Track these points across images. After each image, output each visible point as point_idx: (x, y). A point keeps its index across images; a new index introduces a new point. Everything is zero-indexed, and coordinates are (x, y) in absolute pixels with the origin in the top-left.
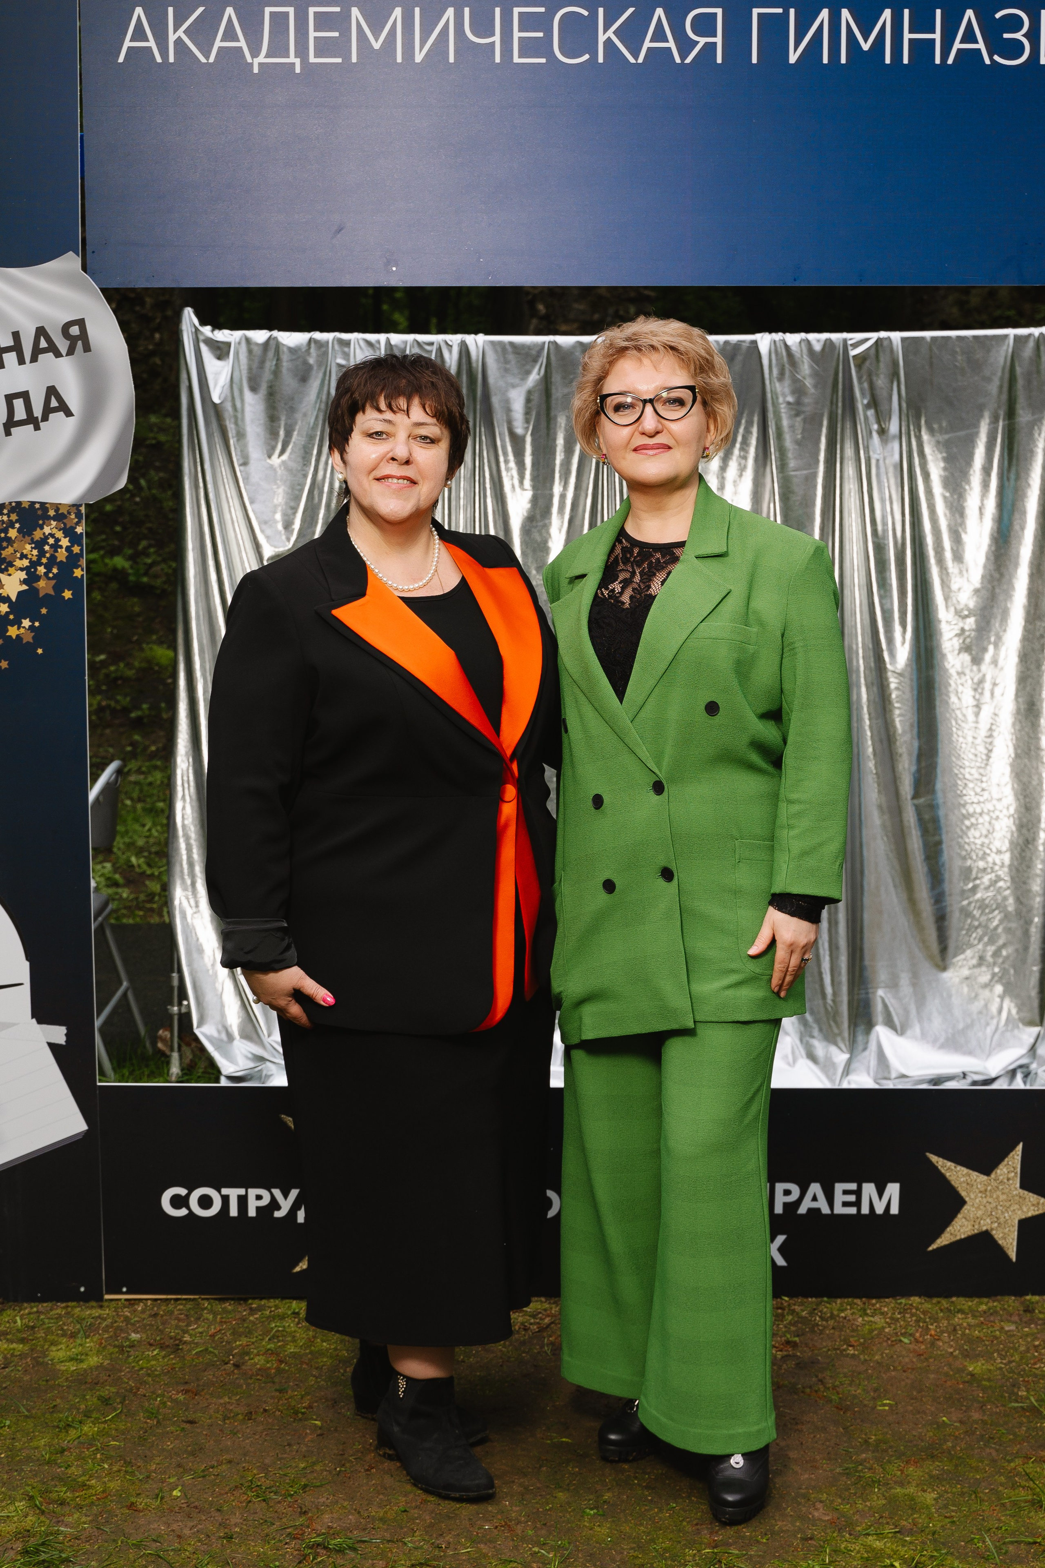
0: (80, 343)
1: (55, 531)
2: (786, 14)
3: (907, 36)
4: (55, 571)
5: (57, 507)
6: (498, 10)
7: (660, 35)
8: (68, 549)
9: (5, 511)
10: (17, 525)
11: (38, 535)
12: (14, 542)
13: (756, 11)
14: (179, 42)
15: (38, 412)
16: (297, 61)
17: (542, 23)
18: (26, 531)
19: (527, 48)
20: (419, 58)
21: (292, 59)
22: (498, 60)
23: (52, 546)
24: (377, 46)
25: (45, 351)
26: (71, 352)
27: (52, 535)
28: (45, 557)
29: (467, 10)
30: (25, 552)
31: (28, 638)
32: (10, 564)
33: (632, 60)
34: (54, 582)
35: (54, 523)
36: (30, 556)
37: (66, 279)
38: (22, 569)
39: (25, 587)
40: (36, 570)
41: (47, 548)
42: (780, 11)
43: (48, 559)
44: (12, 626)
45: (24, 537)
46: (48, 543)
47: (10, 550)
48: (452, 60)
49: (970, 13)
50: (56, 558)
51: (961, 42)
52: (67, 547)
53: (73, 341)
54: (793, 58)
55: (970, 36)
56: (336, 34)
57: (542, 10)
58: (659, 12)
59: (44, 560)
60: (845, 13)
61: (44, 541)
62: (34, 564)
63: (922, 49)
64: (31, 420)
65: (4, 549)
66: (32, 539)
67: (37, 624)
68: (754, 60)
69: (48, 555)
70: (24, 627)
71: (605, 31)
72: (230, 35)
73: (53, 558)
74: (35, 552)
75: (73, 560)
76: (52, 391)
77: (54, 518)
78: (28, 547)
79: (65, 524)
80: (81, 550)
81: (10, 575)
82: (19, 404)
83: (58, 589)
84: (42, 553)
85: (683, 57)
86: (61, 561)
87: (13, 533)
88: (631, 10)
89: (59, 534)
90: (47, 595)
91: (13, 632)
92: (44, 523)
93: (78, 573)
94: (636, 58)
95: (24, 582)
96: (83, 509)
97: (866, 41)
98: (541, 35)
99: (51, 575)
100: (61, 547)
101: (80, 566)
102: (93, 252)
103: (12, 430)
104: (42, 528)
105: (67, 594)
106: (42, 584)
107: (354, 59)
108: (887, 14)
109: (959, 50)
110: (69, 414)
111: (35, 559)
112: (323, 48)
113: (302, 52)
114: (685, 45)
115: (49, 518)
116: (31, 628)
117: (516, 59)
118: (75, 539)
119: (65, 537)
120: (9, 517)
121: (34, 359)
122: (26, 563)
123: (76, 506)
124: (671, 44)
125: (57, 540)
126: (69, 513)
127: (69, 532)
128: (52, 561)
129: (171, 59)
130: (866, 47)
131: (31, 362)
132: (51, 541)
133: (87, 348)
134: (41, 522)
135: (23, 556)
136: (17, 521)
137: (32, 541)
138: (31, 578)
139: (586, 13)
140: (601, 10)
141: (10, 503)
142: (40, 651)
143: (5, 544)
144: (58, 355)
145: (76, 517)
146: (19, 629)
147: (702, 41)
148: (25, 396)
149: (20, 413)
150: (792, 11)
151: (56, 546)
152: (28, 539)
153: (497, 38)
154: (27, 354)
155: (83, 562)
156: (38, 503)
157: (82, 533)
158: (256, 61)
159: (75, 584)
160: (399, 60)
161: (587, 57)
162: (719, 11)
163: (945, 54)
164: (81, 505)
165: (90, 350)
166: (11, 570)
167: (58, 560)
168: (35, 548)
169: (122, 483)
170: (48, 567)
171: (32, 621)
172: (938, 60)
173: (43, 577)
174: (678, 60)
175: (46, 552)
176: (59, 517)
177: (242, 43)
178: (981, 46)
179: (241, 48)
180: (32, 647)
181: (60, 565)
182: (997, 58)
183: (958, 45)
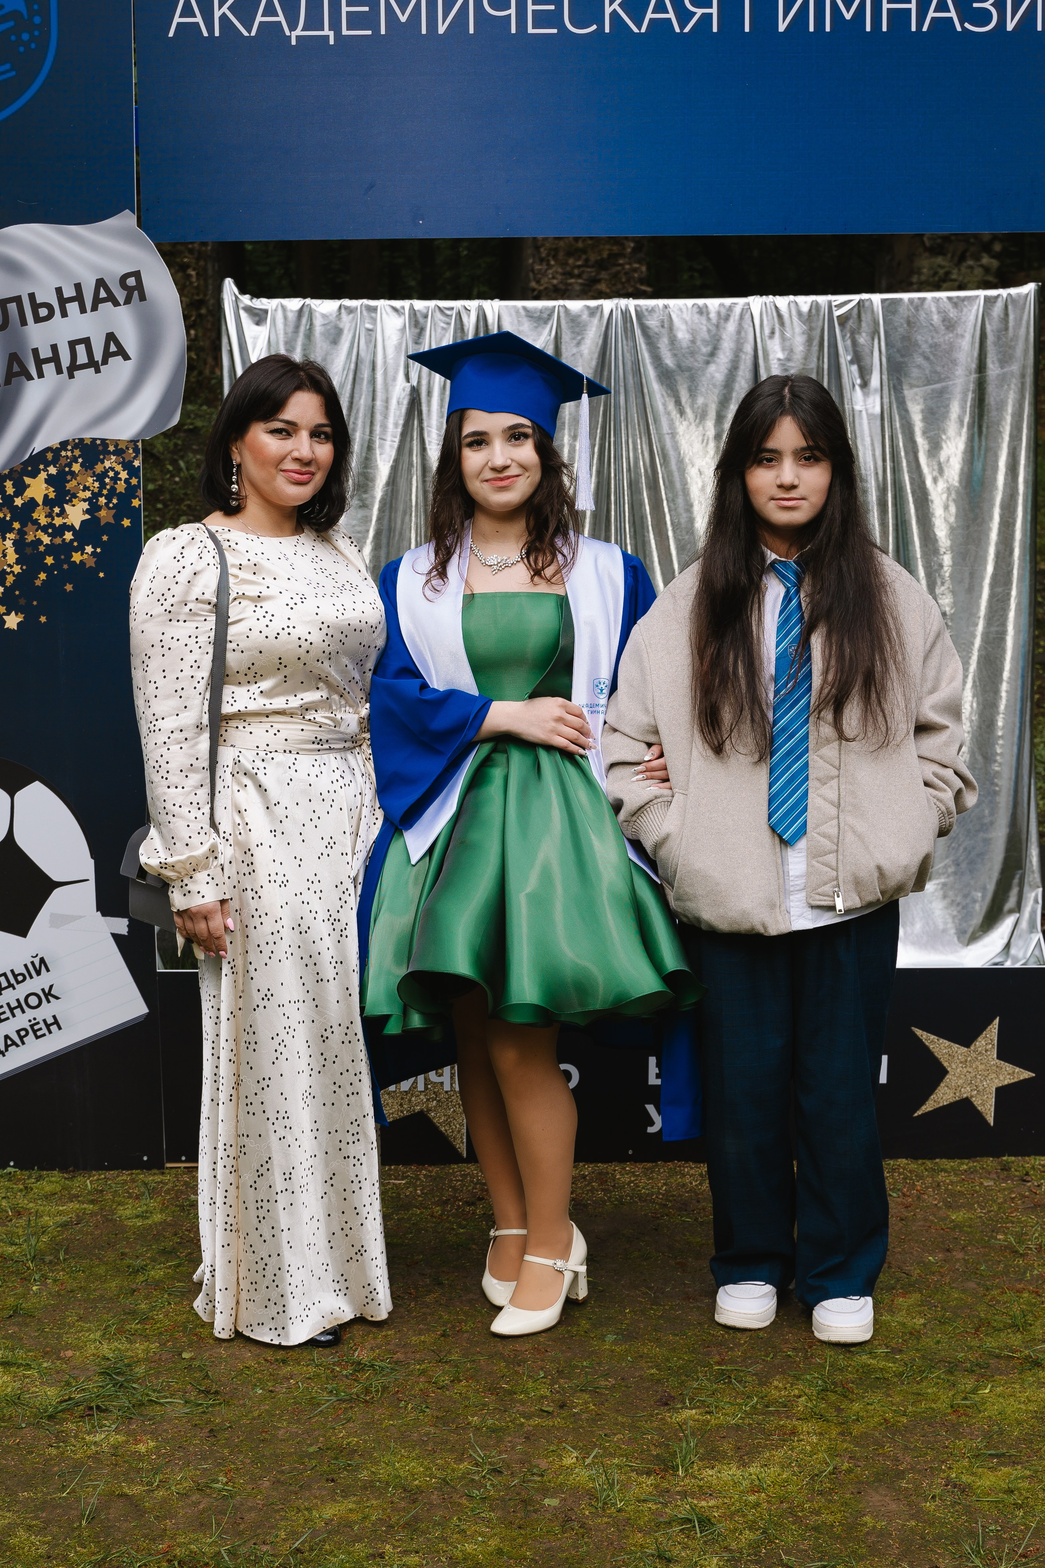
0: (136, 293)
1: (114, 465)
3: (886, 6)
4: (115, 501)
5: (116, 443)
7: (660, 7)
8: (127, 481)
9: (69, 447)
10: (80, 460)
11: (99, 468)
12: (77, 475)
14: (223, 17)
15: (98, 356)
16: (331, 34)
18: (88, 465)
19: (541, 19)
20: (441, 30)
21: (327, 32)
22: (513, 31)
23: (112, 479)
24: (403, 19)
25: (104, 300)
26: (128, 301)
27: (112, 469)
28: (105, 488)
30: (87, 484)
31: (91, 563)
32: (74, 496)
33: (636, 30)
34: (114, 511)
35: (113, 458)
36: (92, 488)
37: (123, 235)
38: (84, 500)
39: (87, 517)
40: (98, 500)
41: (107, 480)
43: (108, 490)
44: (76, 552)
45: (86, 470)
46: (108, 476)
47: (74, 483)
48: (471, 31)
50: (116, 489)
51: (935, 11)
52: (126, 479)
53: (130, 291)
54: (782, 27)
55: (942, 6)
56: (366, 9)
59: (105, 492)
61: (105, 474)
62: (96, 496)
63: (899, 18)
64: (92, 364)
65: (68, 482)
66: (94, 472)
67: (99, 550)
68: (747, 29)
69: (108, 487)
70: (87, 553)
71: (611, 4)
72: (270, 10)
73: (113, 490)
74: (97, 484)
75: (131, 491)
76: (111, 337)
77: (114, 453)
78: (90, 480)
79: (123, 459)
80: (139, 482)
81: (74, 506)
82: (81, 349)
83: (118, 518)
84: (103, 485)
85: (682, 27)
86: (120, 493)
87: (76, 467)
89: (119, 468)
90: (108, 523)
91: (77, 557)
92: (104, 458)
93: (136, 503)
94: (639, 28)
95: (87, 512)
96: (140, 444)
97: (848, 11)
98: (552, 7)
99: (111, 505)
100: (120, 479)
101: (137, 497)
102: (148, 210)
103: (76, 373)
104: (103, 462)
105: (126, 523)
106: (103, 513)
107: (383, 32)
109: (933, 18)
110: (126, 357)
111: (96, 490)
112: (355, 21)
113: (335, 25)
114: (684, 16)
115: (109, 453)
116: (94, 554)
117: (531, 30)
118: (133, 472)
119: (124, 470)
120: (72, 452)
121: (94, 308)
122: (88, 494)
123: (134, 442)
124: (671, 15)
125: (117, 473)
126: (127, 448)
127: (127, 466)
128: (112, 492)
129: (217, 34)
130: (848, 16)
131: (92, 311)
132: (111, 474)
133: (143, 298)
134: (102, 457)
135: (86, 488)
136: (80, 456)
137: (94, 475)
138: (93, 508)
141: (74, 440)
142: (101, 575)
143: (69, 477)
144: (116, 304)
145: (134, 452)
146: (82, 554)
147: (699, 12)
148: (86, 341)
149: (82, 358)
151: (116, 479)
152: (90, 472)
153: (512, 11)
154: (88, 304)
155: (141, 493)
156: (99, 439)
157: (139, 467)
158: (294, 34)
159: (134, 514)
160: (424, 31)
161: (594, 27)
163: (920, 23)
164: (138, 441)
165: (145, 300)
166: (75, 501)
167: (118, 491)
168: (96, 481)
169: (176, 420)
170: (109, 498)
171: (94, 547)
172: (914, 29)
173: (104, 507)
174: (677, 30)
175: (107, 484)
176: (119, 452)
177: (281, 18)
178: (953, 14)
179: (280, 22)
180: (94, 571)
181: (120, 496)
182: (967, 25)
183: (931, 14)
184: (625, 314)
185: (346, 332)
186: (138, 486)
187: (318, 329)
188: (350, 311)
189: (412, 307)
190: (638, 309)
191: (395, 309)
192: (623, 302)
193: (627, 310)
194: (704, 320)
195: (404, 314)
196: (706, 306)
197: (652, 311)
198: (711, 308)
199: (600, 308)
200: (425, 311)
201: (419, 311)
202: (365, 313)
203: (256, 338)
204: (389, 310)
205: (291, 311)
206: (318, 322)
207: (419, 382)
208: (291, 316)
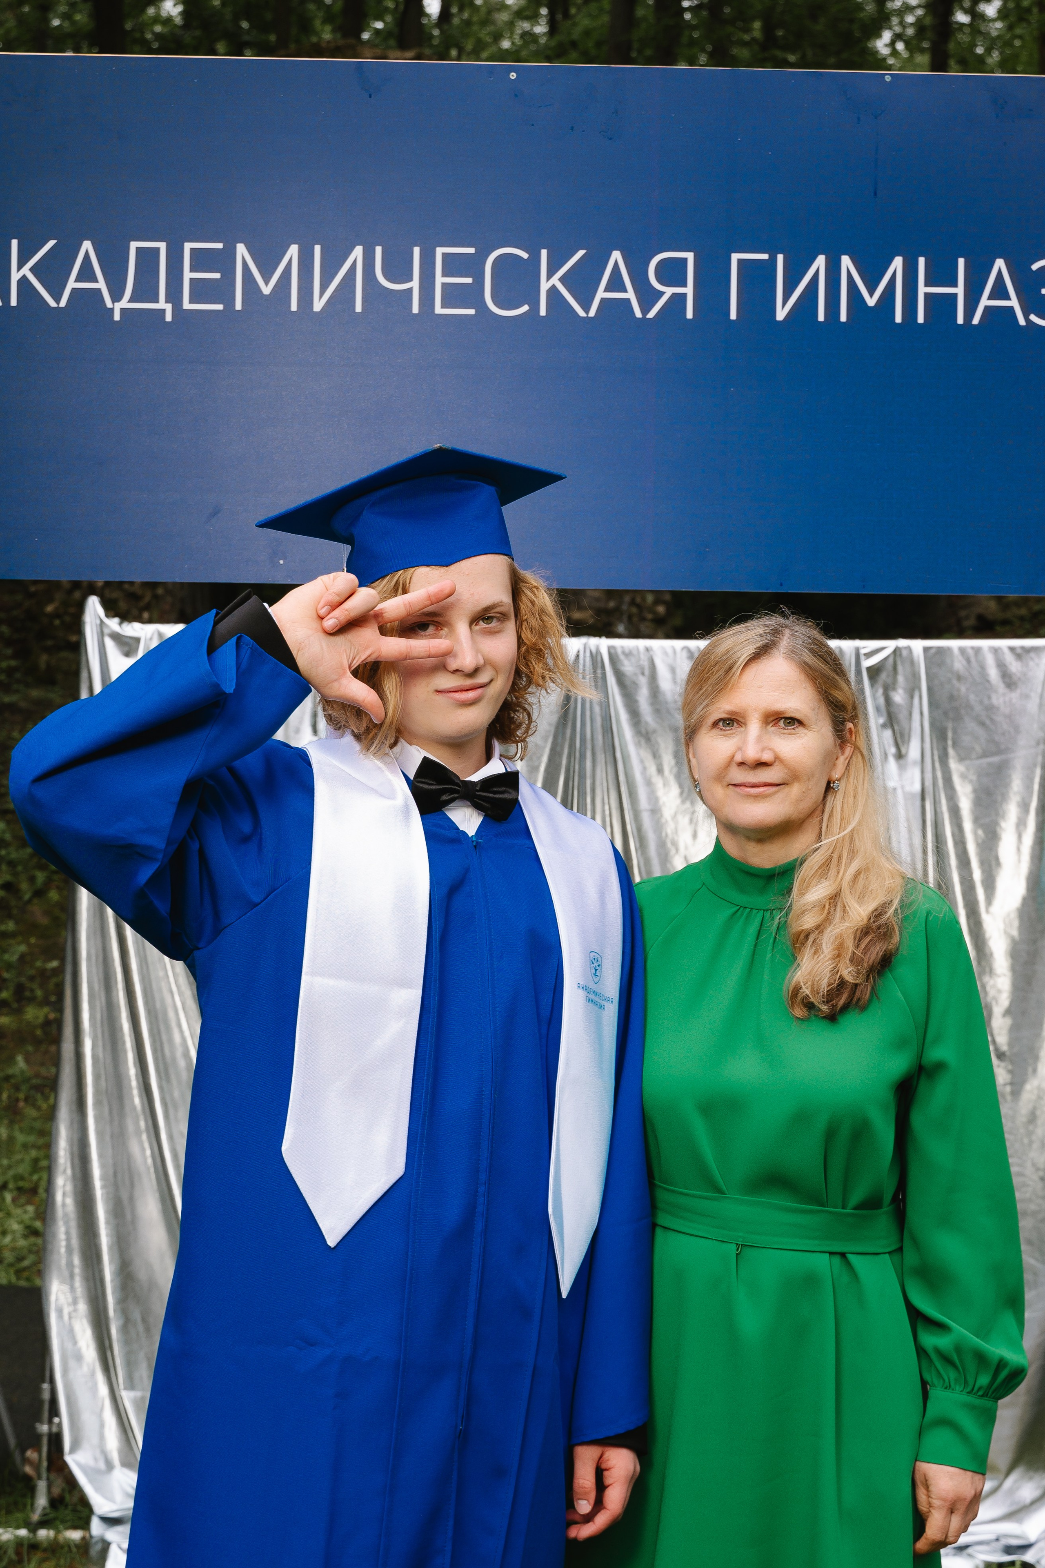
2: (773, 261)
3: (922, 290)
6: (417, 250)
7: (616, 284)
13: (735, 257)
14: (23, 282)
16: (169, 308)
17: (472, 266)
19: (452, 296)
20: (318, 305)
21: (162, 304)
22: (415, 310)
24: (266, 290)
29: (379, 250)
33: (582, 313)
42: (765, 256)
48: (358, 309)
49: (1000, 263)
51: (990, 298)
54: (781, 315)
55: (999, 291)
56: (217, 276)
57: (471, 250)
58: (616, 255)
60: (846, 261)
63: (941, 306)
68: (733, 316)
71: (549, 277)
72: (86, 274)
85: (645, 310)
88: (581, 253)
94: (587, 311)
97: (871, 295)
98: (469, 280)
107: (238, 306)
108: (898, 263)
109: (987, 308)
112: (200, 291)
113: (174, 296)
114: (648, 296)
117: (439, 310)
124: (630, 294)
129: (14, 304)
130: (871, 302)
139: (525, 256)
140: (544, 253)
147: (669, 291)
150: (780, 258)
153: (415, 284)
158: (118, 306)
160: (294, 307)
161: (525, 308)
162: (690, 256)
163: (969, 314)
172: (960, 320)
174: (638, 314)
177: (101, 284)
178: (1014, 302)
179: (99, 290)
182: (1033, 318)
183: (985, 301)
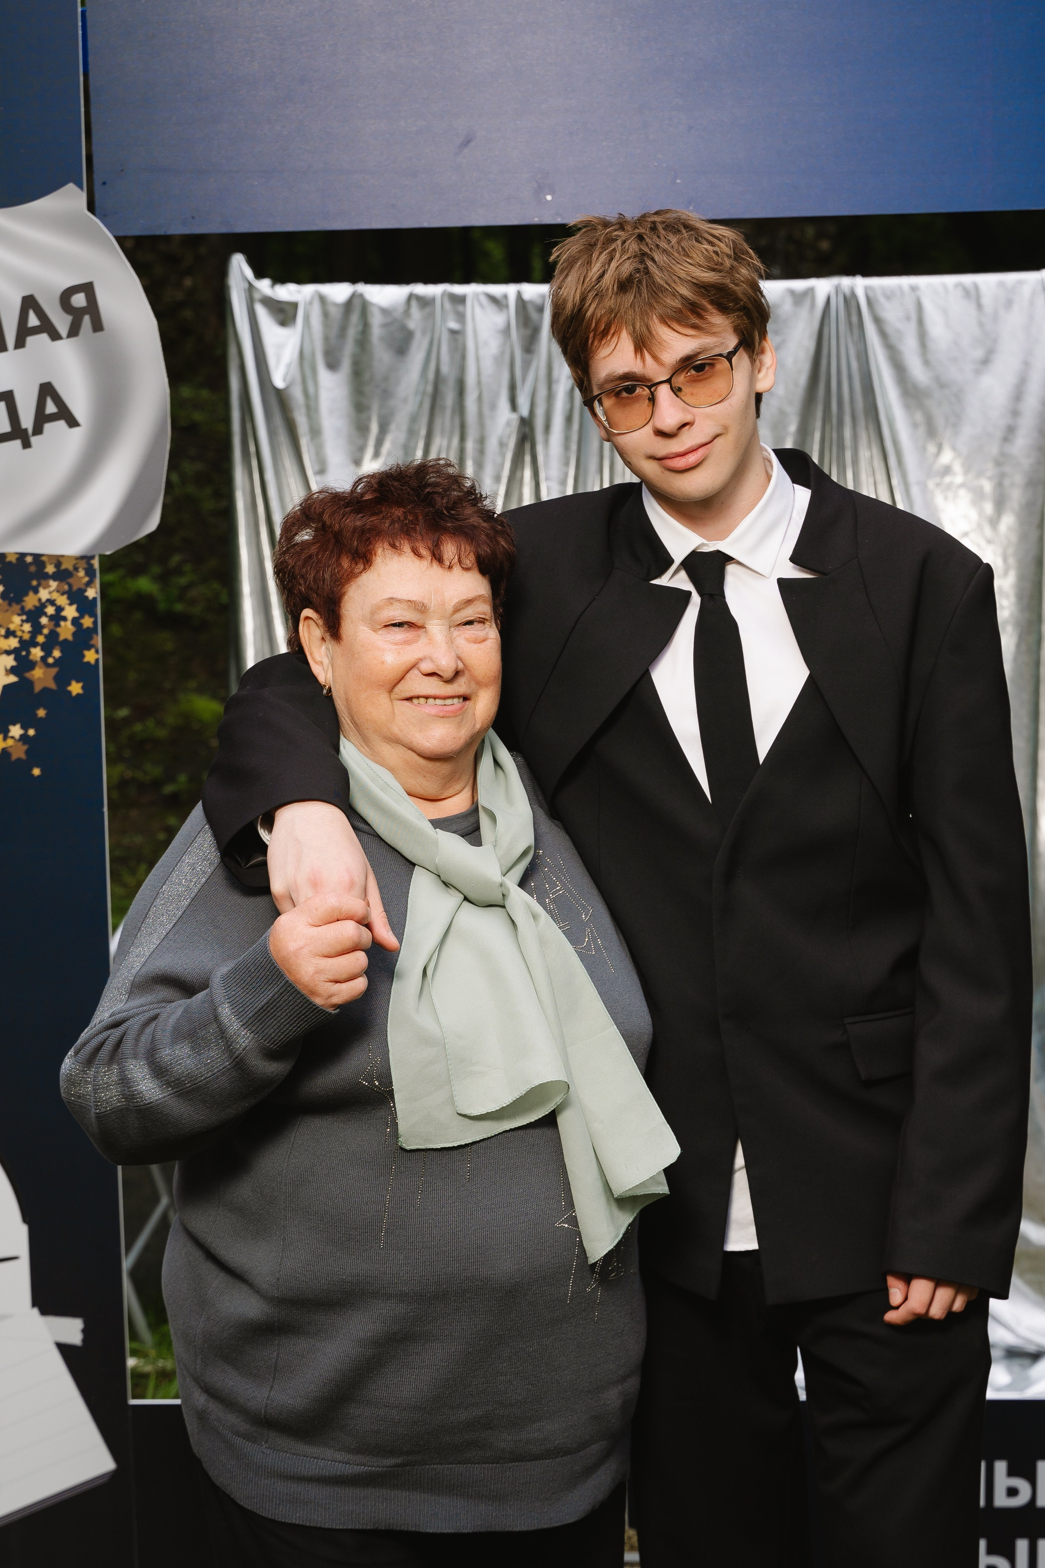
0: (87, 319)
1: (55, 596)
4: (57, 653)
5: (58, 560)
8: (76, 622)
11: (30, 601)
15: (27, 421)
18: (14, 596)
23: (51, 618)
25: (35, 331)
26: (74, 331)
27: (52, 602)
28: (41, 633)
30: (12, 627)
31: (19, 752)
34: (54, 671)
35: (54, 584)
36: (19, 633)
37: (64, 224)
38: (8, 653)
39: (13, 679)
40: (29, 653)
41: (44, 620)
43: (46, 636)
45: (10, 605)
46: (45, 614)
50: (57, 635)
52: (74, 618)
53: (76, 315)
59: (41, 639)
61: (40, 610)
62: (26, 645)
64: (18, 433)
66: (23, 608)
67: (31, 732)
69: (46, 631)
70: (12, 737)
73: (53, 636)
74: (27, 627)
75: (83, 638)
76: (47, 390)
77: (55, 577)
78: (17, 620)
79: (70, 586)
80: (95, 623)
83: (62, 680)
84: (37, 629)
86: (66, 640)
89: (62, 600)
90: (45, 690)
92: (39, 585)
93: (90, 656)
95: (12, 671)
96: (96, 563)
99: (51, 660)
100: (65, 619)
101: (93, 646)
102: (104, 183)
104: (36, 591)
105: (76, 688)
106: (38, 673)
110: (73, 423)
111: (26, 637)
115: (47, 577)
116: (24, 738)
118: (85, 606)
119: (71, 604)
121: (20, 343)
122: (13, 643)
123: (86, 559)
125: (60, 609)
126: (76, 569)
127: (76, 597)
128: (53, 640)
131: (16, 348)
132: (50, 610)
133: (98, 326)
134: (34, 583)
135: (10, 634)
137: (22, 612)
138: (22, 665)
142: (36, 772)
144: (55, 336)
145: (87, 574)
146: (5, 739)
148: (7, 396)
151: (58, 618)
152: (16, 607)
154: (10, 338)
155: (98, 640)
156: (31, 554)
157: (95, 599)
159: (87, 673)
164: (93, 557)
165: (102, 329)
167: (61, 638)
168: (27, 621)
169: (153, 523)
170: (47, 649)
171: (25, 727)
173: (40, 664)
175: (43, 627)
176: (62, 575)
180: (25, 766)
181: (65, 645)
184: (850, 300)
185: (418, 335)
186: (94, 630)
187: (376, 331)
188: (425, 302)
189: (519, 295)
190: (870, 294)
191: (493, 299)
192: (845, 282)
193: (854, 295)
194: (971, 308)
195: (507, 306)
196: (976, 287)
197: (889, 295)
198: (983, 289)
199: (810, 292)
200: (539, 301)
201: (531, 302)
202: (448, 306)
203: (280, 347)
204: (484, 300)
205: (336, 305)
206: (376, 321)
207: (532, 412)
208: (335, 313)
